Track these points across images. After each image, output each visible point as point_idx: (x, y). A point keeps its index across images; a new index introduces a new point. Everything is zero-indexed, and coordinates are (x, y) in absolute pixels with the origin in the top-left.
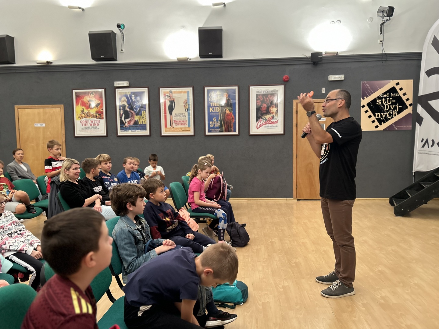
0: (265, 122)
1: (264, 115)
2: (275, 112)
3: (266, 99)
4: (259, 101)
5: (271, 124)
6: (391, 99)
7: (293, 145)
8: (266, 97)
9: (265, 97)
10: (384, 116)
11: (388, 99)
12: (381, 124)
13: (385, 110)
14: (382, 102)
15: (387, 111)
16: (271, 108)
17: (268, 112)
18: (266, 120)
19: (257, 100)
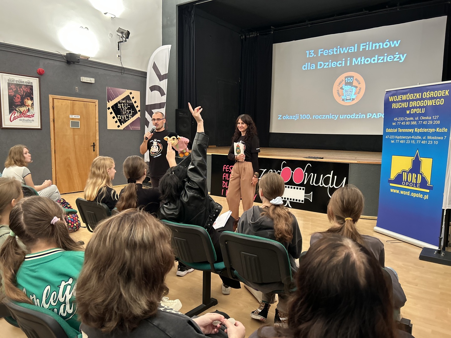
0: (20, 115)
1: (18, 107)
2: (30, 105)
3: (20, 90)
4: (11, 91)
5: (26, 117)
6: (127, 104)
7: (51, 141)
8: (20, 88)
9: (18, 87)
10: (123, 118)
11: (125, 104)
12: (121, 125)
13: (124, 113)
14: (121, 106)
15: (125, 114)
16: (26, 100)
17: (23, 104)
18: (21, 112)
19: (9, 89)
